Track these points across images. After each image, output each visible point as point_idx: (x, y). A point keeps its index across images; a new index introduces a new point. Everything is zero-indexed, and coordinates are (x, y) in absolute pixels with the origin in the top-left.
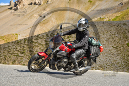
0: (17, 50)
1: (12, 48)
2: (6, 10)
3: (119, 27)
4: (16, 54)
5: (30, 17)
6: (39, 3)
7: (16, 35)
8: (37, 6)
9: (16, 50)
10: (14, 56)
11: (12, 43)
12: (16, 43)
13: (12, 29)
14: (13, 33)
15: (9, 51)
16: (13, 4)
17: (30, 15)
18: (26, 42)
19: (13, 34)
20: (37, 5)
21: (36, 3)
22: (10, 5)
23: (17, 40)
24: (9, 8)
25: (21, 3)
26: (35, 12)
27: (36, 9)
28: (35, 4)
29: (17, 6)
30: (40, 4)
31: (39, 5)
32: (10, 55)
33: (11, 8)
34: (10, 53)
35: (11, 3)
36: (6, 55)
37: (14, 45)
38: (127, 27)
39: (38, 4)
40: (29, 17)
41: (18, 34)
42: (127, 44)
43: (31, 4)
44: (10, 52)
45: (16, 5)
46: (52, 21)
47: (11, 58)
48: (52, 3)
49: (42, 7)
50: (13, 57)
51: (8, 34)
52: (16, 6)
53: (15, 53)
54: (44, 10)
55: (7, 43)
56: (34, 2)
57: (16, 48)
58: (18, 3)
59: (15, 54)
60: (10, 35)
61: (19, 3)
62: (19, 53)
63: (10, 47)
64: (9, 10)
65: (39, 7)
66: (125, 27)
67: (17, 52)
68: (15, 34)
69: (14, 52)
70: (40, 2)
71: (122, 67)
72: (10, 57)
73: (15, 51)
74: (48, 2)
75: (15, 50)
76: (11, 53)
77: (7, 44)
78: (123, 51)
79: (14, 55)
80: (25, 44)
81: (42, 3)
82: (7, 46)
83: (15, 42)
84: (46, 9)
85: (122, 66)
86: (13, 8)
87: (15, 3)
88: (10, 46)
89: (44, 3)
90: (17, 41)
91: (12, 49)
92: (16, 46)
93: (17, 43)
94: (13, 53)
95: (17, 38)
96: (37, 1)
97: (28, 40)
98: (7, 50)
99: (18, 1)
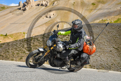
0: (24, 47)
1: (19, 46)
3: (120, 29)
4: (23, 51)
6: (45, 4)
7: (24, 33)
8: (44, 7)
9: (23, 48)
10: (21, 53)
11: (20, 40)
12: (23, 41)
13: (20, 28)
14: (21, 32)
15: (17, 48)
16: (22, 5)
18: (33, 40)
19: (21, 33)
20: (44, 6)
21: (43, 4)
22: (19, 6)
23: (25, 39)
24: (18, 9)
25: (30, 4)
27: (43, 10)
28: (42, 5)
29: (26, 6)
30: (46, 6)
31: (45, 6)
32: (17, 52)
33: (20, 9)
34: (17, 50)
35: (20, 4)
36: (14, 52)
37: (22, 43)
39: (45, 5)
41: (25, 32)
43: (38, 5)
44: (18, 49)
45: (24, 6)
47: (18, 55)
48: (58, 5)
51: (16, 32)
53: (21, 50)
55: (15, 41)
56: (41, 3)
57: (24, 46)
58: (26, 4)
59: (22, 51)
60: (18, 33)
61: (27, 4)
62: (26, 50)
65: (45, 8)
67: (24, 50)
68: (22, 33)
69: (21, 49)
70: (46, 3)
73: (23, 49)
74: (54, 3)
75: (22, 47)
76: (18, 50)
77: (15, 42)
79: (21, 52)
80: (32, 42)
81: (48, 5)
82: (15, 44)
83: (22, 40)
86: (22, 9)
87: (24, 4)
88: (18, 44)
89: (50, 5)
90: (24, 39)
91: (19, 47)
92: (23, 43)
93: (24, 41)
94: (20, 51)
95: (25, 37)
96: (44, 3)
97: (34, 39)
98: (15, 47)
99: (26, 2)
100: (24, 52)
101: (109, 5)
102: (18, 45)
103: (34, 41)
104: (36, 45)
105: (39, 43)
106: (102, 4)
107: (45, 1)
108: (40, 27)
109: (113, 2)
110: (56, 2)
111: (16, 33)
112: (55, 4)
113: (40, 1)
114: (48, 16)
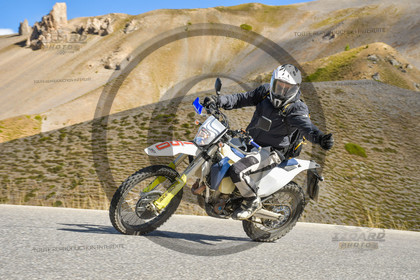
0: (39, 160)
1: (24, 156)
2: (8, 48)
3: (324, 99)
4: (37, 172)
5: (77, 68)
6: (102, 28)
7: (37, 118)
8: (97, 38)
9: (35, 162)
10: (30, 177)
11: (26, 140)
12: (36, 141)
13: (26, 101)
14: (27, 113)
15: (17, 163)
16: (28, 31)
17: (76, 63)
18: (66, 138)
19: (28, 117)
20: (97, 33)
21: (94, 29)
22: (20, 33)
23: (40, 135)
24: (17, 44)
25: (53, 29)
26: (91, 53)
27: (95, 47)
28: (92, 31)
29: (41, 36)
30: (105, 33)
31: (103, 35)
32: (18, 175)
33: (23, 44)
34: (18, 171)
35: (23, 30)
36: (6, 177)
37: (31, 147)
38: (345, 99)
39: (101, 32)
40: (73, 67)
41: (41, 115)
42: (346, 147)
43: (81, 31)
44: (19, 168)
45: (36, 34)
46: (140, 81)
47: (21, 185)
48: (140, 30)
49: (110, 42)
50: (28, 180)
51: (14, 115)
52: (36, 38)
53: (31, 169)
54: (117, 49)
55: (11, 142)
56: (88, 25)
57: (37, 157)
58: (43, 29)
59: (33, 172)
60: (20, 118)
61: (46, 29)
62: (44, 170)
63: (18, 154)
64: (18, 47)
65: (101, 41)
66: (339, 98)
67: (39, 168)
68: (33, 117)
69: (31, 166)
70: (105, 26)
71: (332, 210)
72: (18, 181)
73: (35, 165)
74: (127, 26)
75: (32, 160)
76: (21, 171)
77: (11, 144)
78: (336, 165)
79: (30, 175)
80: (63, 144)
81: (111, 30)
82: (10, 150)
83: (34, 138)
84: (123, 46)
85: (333, 207)
86: (29, 43)
87: (35, 28)
88: (19, 151)
89: (117, 29)
90: (39, 137)
91: (25, 159)
92: (35, 149)
93: (40, 141)
94: (28, 171)
95: (40, 129)
96: (98, 25)
97: (71, 134)
98: (11, 160)
99: (42, 24)
100: (40, 176)
101: (289, 29)
102: (19, 155)
103: (70, 141)
104: (77, 154)
105: (86, 147)
106: (272, 26)
107: (100, 19)
108: (89, 98)
109: (302, 21)
110: (134, 22)
111: (14, 119)
112: (131, 28)
113: (85, 21)
114: (111, 65)
